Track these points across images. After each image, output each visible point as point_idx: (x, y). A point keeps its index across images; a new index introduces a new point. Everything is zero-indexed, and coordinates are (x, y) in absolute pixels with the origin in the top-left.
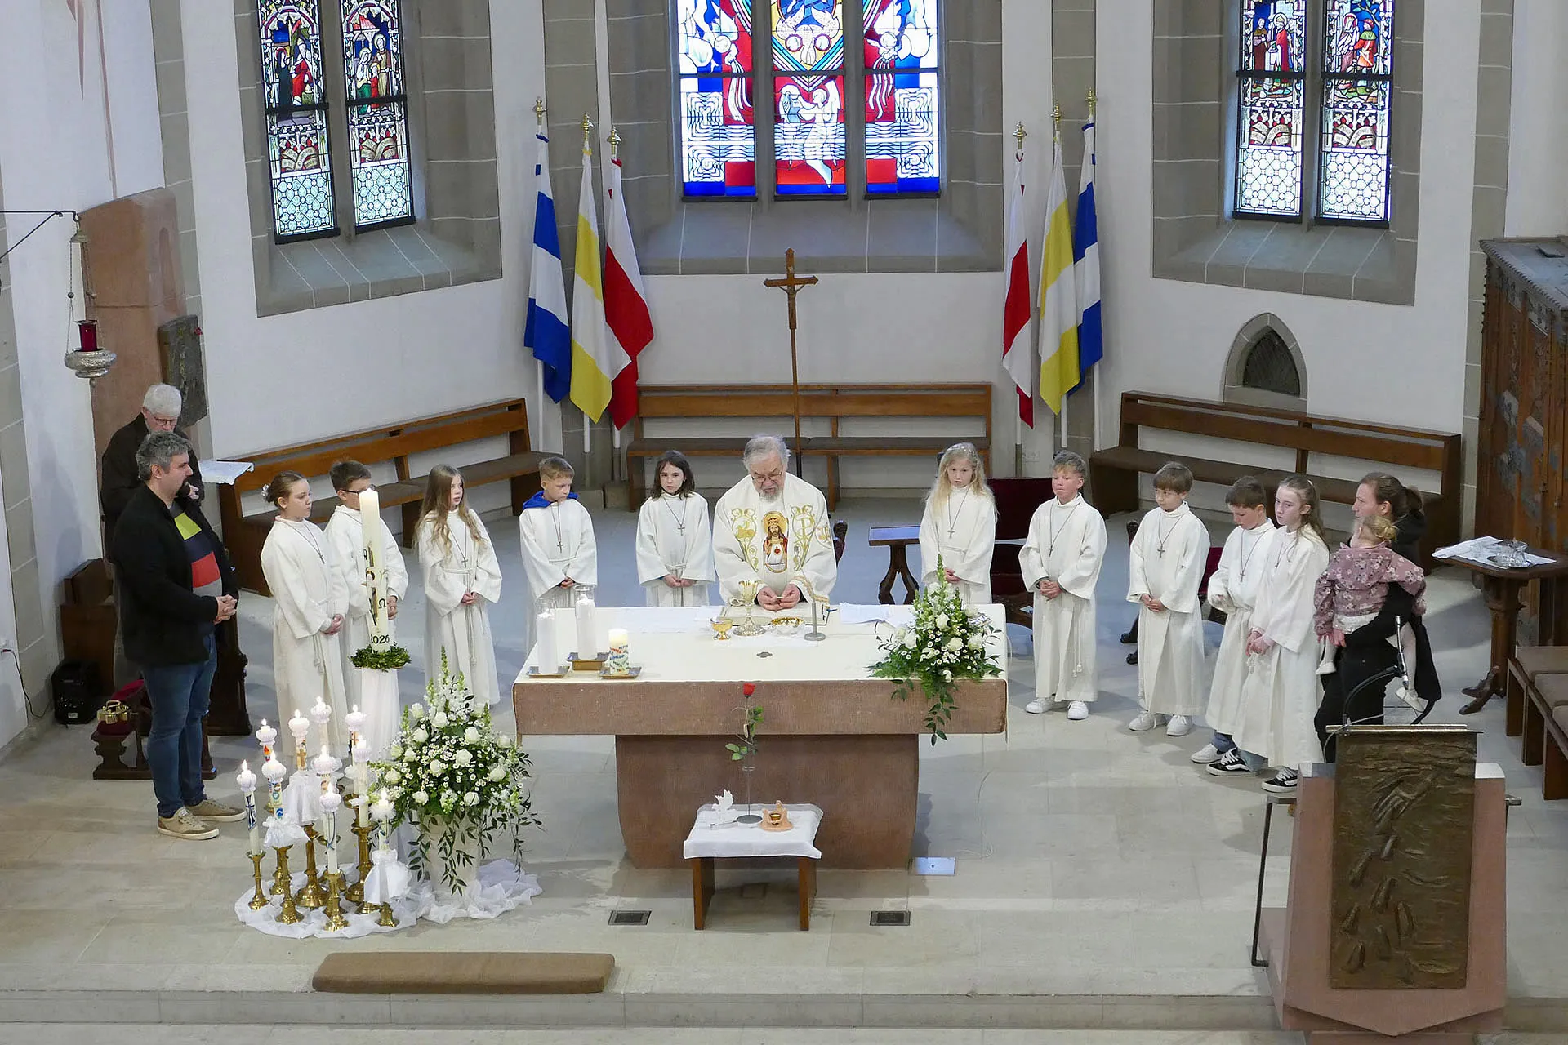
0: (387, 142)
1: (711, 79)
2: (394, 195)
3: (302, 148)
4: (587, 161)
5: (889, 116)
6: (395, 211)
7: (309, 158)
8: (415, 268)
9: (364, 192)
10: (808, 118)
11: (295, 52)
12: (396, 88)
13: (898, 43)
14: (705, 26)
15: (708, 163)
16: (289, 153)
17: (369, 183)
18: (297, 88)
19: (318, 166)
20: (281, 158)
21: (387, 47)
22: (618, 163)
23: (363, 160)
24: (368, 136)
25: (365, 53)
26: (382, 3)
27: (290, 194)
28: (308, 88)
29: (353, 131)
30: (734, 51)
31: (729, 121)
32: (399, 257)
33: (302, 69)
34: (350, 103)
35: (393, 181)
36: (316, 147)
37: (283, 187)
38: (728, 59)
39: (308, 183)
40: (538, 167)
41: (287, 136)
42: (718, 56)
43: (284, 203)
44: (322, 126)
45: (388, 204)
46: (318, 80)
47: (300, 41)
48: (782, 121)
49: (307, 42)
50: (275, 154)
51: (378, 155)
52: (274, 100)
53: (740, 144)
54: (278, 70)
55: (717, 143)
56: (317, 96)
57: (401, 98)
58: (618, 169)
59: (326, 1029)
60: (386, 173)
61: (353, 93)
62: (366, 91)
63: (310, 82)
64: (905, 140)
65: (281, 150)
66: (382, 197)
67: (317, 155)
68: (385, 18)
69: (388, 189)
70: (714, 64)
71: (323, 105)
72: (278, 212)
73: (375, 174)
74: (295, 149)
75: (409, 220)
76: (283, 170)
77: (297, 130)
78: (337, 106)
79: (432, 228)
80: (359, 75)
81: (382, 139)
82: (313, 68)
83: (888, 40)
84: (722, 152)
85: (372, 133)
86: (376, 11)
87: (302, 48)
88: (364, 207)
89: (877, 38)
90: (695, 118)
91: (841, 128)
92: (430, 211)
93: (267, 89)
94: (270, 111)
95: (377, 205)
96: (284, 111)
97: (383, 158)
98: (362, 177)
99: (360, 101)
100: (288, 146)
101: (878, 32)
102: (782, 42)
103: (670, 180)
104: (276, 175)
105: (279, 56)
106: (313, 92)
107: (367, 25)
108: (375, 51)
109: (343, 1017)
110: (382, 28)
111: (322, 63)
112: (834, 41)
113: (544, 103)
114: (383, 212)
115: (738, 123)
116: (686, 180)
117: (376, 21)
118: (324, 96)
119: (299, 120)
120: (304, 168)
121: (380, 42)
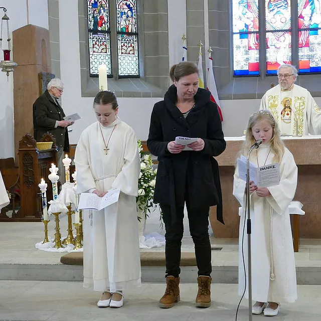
0: (131, 48)
1: (244, 34)
2: (133, 67)
3: (101, 45)
4: (200, 57)
5: (307, 45)
6: (133, 73)
7: (103, 49)
8: (139, 90)
9: (122, 64)
10: (278, 47)
11: (100, 12)
12: (135, 30)
13: (310, 19)
14: (242, 16)
15: (243, 63)
16: (96, 46)
17: (124, 61)
18: (100, 24)
19: (106, 52)
20: (93, 47)
21: (132, 16)
22: (211, 59)
23: (122, 53)
24: (124, 45)
25: (124, 17)
26: (131, 1)
27: (96, 60)
28: (104, 25)
29: (119, 43)
30: (252, 24)
31: (250, 48)
32: (133, 86)
33: (102, 18)
34: (119, 33)
35: (133, 62)
36: (106, 45)
37: (93, 57)
38: (250, 27)
39: (102, 58)
40: (183, 58)
41: (95, 40)
42: (247, 26)
43: (94, 63)
44: (108, 39)
45: (130, 69)
46: (107, 23)
47: (101, 8)
48: (269, 48)
49: (104, 9)
50: (91, 45)
51: (128, 52)
52: (92, 27)
53: (254, 56)
54: (93, 17)
55: (246, 56)
56: (107, 28)
57: (136, 34)
58: (211, 61)
59: (66, 282)
60: (130, 59)
61: (120, 29)
62: (124, 29)
63: (105, 23)
64: (313, 53)
65: (93, 45)
66: (128, 67)
67: (106, 49)
68: (131, 6)
69: (131, 64)
70: (245, 29)
71: (109, 32)
72: (91, 66)
73: (126, 59)
74: (98, 45)
75: (138, 77)
76: (94, 52)
77: (99, 39)
78: (113, 33)
79: (146, 80)
80: (122, 24)
81: (129, 47)
82: (106, 19)
83: (307, 19)
84: (247, 59)
85: (126, 44)
86: (128, 3)
87: (102, 11)
88: (122, 69)
89: (303, 18)
90: (238, 47)
91: (290, 50)
92: (145, 74)
93: (89, 23)
94: (90, 31)
95: (127, 70)
96: (95, 31)
97: (129, 53)
98: (122, 58)
99: (122, 33)
100: (96, 44)
101: (303, 15)
102: (269, 21)
103: (229, 68)
104: (91, 53)
105: (94, 12)
106: (105, 27)
107: (125, 7)
108: (128, 17)
109: (74, 278)
110: (131, 9)
111: (109, 17)
112: (287, 20)
113: (186, 36)
114: (129, 72)
115: (253, 49)
116: (235, 70)
117: (128, 6)
118: (109, 29)
119: (100, 36)
120: (101, 52)
121: (130, 13)
